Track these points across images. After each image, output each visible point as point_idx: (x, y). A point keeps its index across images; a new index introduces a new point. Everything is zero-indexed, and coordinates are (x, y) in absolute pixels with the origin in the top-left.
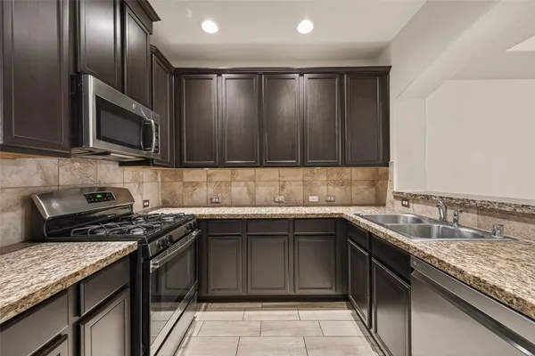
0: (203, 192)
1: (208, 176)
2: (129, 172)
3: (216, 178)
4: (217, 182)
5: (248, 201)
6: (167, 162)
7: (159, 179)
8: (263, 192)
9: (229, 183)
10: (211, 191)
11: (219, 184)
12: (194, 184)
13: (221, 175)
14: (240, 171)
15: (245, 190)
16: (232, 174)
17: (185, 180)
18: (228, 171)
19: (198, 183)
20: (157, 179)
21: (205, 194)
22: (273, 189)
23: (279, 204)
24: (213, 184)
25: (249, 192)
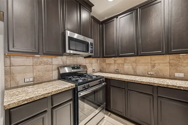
0: (113, 68)
1: (115, 61)
2: (88, 60)
3: (117, 62)
4: (118, 63)
5: (132, 73)
6: (98, 56)
7: (99, 62)
8: (141, 69)
9: (123, 64)
10: (116, 67)
11: (119, 64)
12: (110, 64)
13: (120, 60)
14: (128, 58)
15: (131, 67)
16: (125, 60)
17: (107, 63)
18: (123, 58)
19: (111, 64)
20: (98, 62)
21: (114, 68)
22: (147, 67)
23: (151, 76)
24: (117, 64)
25: (133, 68)
